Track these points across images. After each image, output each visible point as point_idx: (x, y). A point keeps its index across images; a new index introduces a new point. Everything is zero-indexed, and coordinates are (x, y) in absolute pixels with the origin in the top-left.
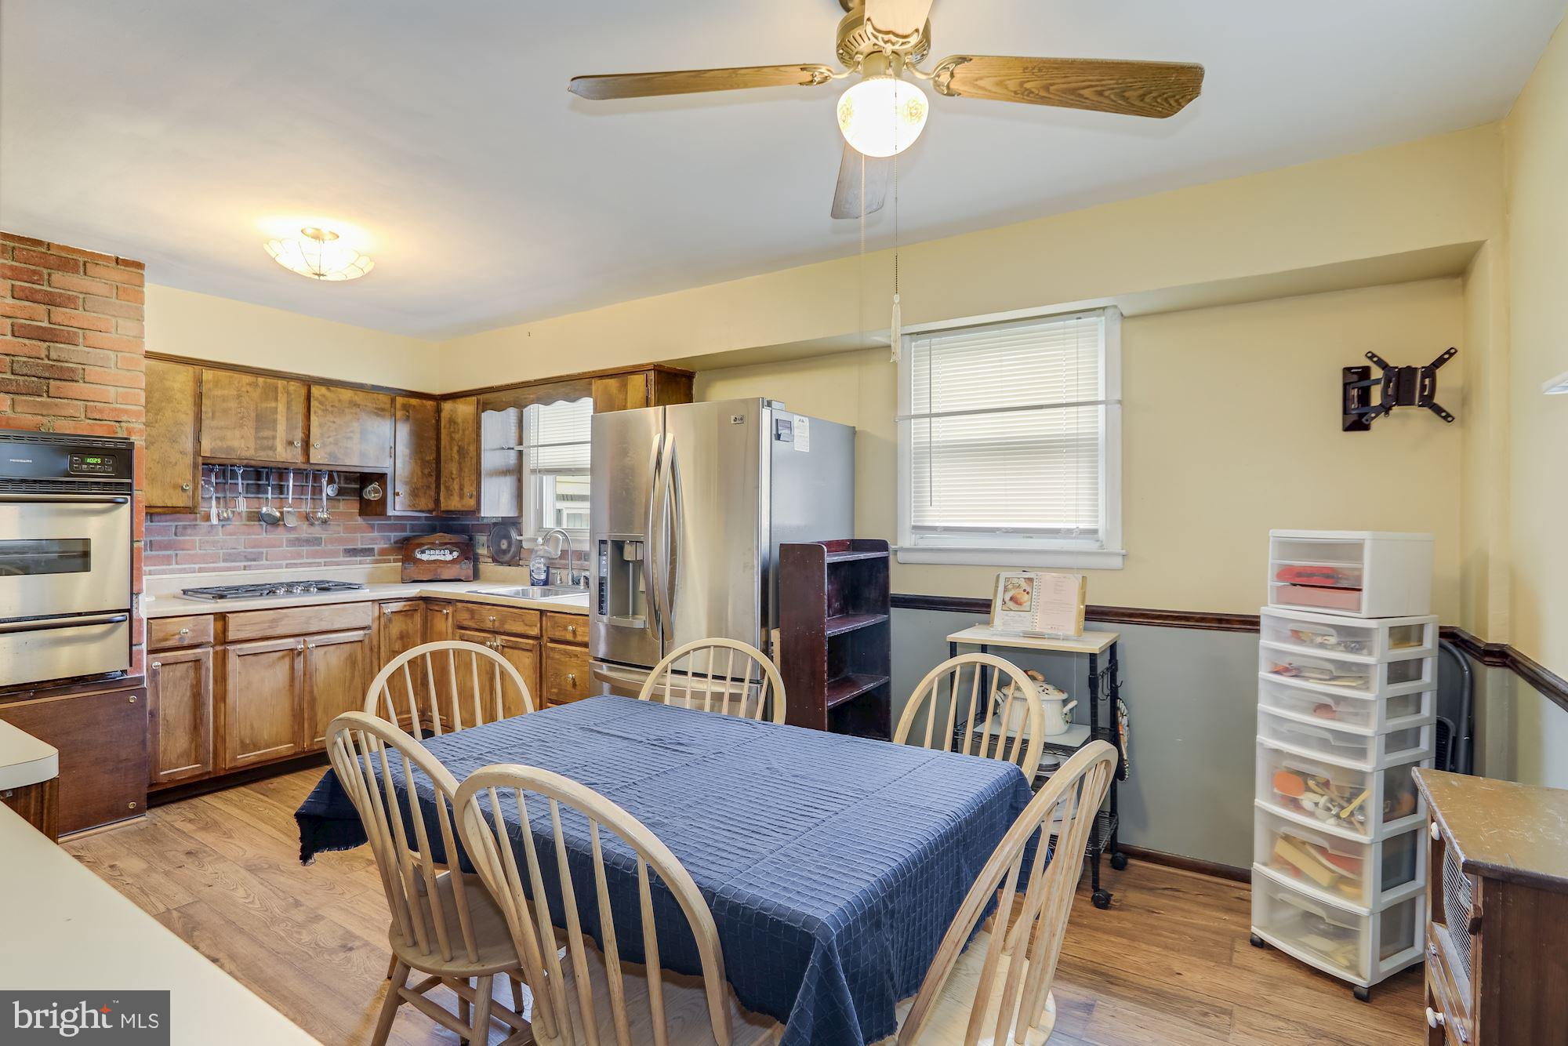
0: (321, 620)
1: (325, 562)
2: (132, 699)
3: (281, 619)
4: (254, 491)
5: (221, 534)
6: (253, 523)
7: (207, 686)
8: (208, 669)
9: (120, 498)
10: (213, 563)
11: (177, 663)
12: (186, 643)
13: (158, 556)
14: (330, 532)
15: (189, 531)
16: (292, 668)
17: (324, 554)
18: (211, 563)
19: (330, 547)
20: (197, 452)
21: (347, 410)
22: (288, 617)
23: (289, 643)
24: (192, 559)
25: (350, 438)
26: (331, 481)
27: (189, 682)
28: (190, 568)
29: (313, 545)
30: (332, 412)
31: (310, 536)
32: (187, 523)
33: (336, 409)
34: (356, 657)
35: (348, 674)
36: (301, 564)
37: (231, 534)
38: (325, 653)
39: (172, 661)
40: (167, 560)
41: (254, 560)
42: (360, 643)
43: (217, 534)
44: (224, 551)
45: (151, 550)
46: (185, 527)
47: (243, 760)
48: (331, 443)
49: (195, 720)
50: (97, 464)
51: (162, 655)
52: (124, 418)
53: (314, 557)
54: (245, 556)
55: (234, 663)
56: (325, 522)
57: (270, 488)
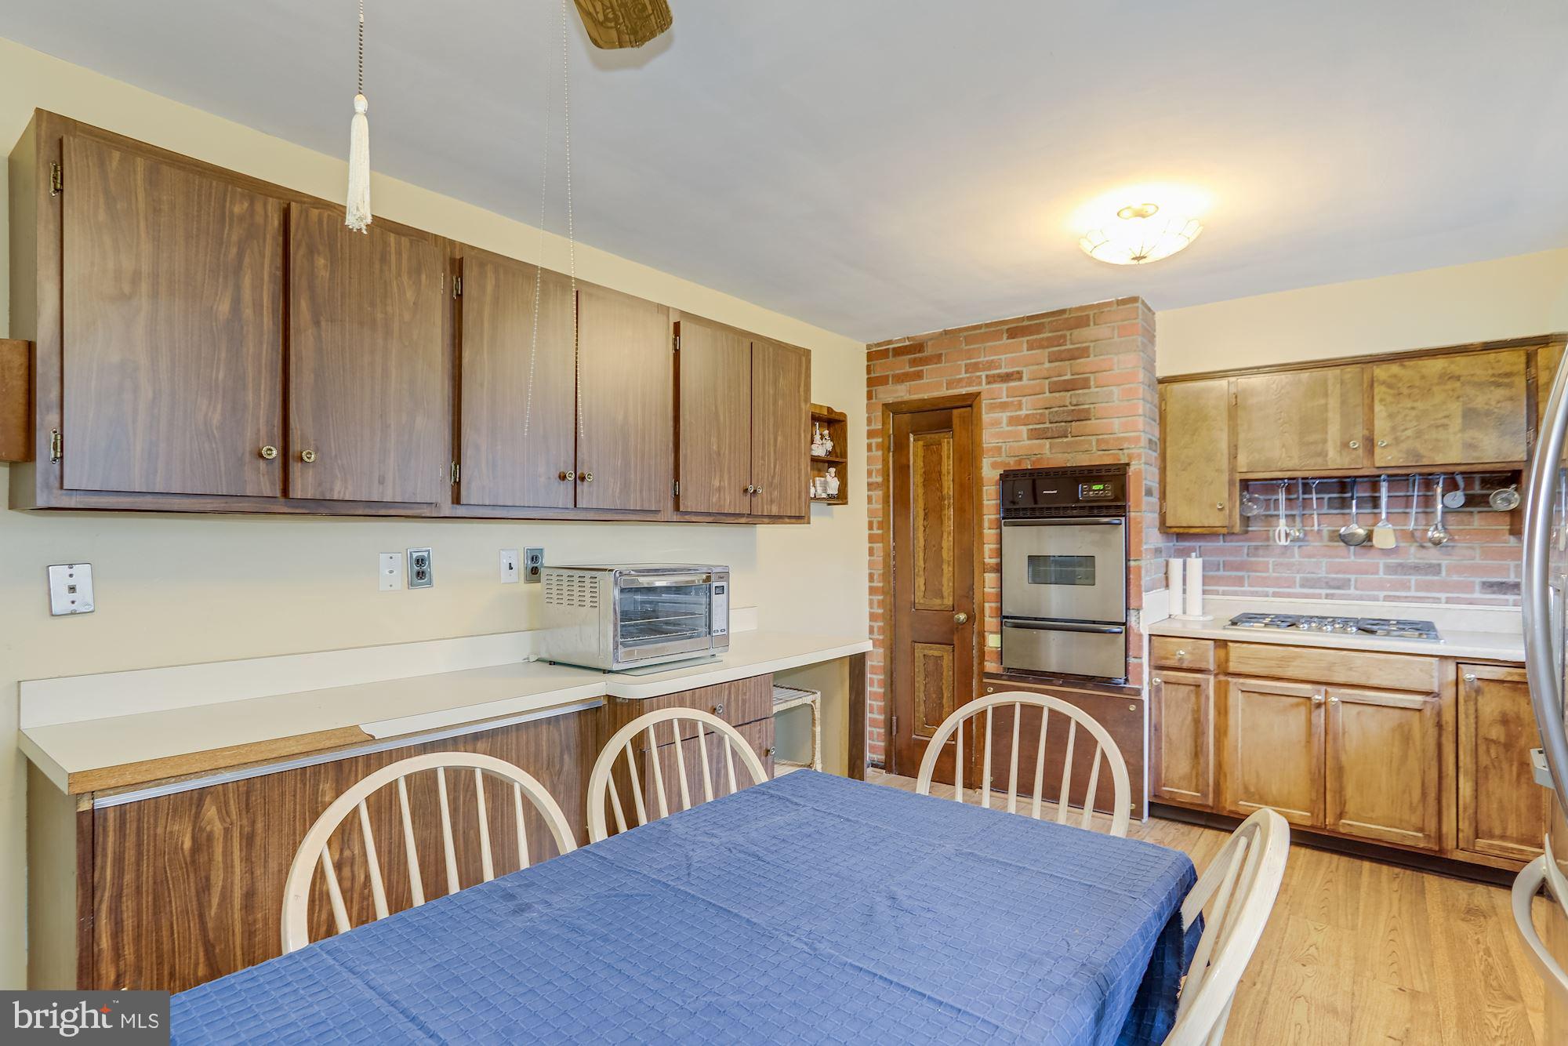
0: (1351, 669)
1: (1447, 598)
2: (1133, 708)
3: (1294, 658)
4: (1337, 506)
5: (1297, 555)
6: (1336, 544)
7: (1207, 714)
8: (1207, 698)
9: (1115, 520)
10: (1288, 587)
11: (1179, 684)
12: (1185, 665)
13: (1230, 576)
14: (1454, 558)
15: (1261, 552)
16: (1309, 721)
17: (1445, 587)
18: (1285, 587)
19: (1455, 578)
20: (1233, 469)
21: (1435, 389)
22: (1301, 657)
23: (1306, 689)
24: (1264, 582)
25: (1445, 426)
26: (1451, 485)
27: (1190, 706)
28: (1263, 592)
29: (1426, 574)
30: (1409, 396)
31: (1421, 561)
32: (1260, 544)
33: (1416, 391)
34: (1409, 731)
35: (1396, 750)
36: (1406, 597)
37: (1310, 556)
38: (1359, 713)
39: (1174, 680)
40: (1240, 581)
41: (1338, 588)
42: (1418, 713)
43: (1293, 556)
44: (1302, 575)
45: (1224, 570)
46: (1257, 548)
47: (1246, 807)
48: (1408, 437)
49: (1196, 747)
50: (1099, 490)
51: (1165, 672)
52: (1125, 446)
53: (1428, 590)
54: (1327, 583)
55: (1236, 699)
56: (1437, 543)
57: (1354, 502)
